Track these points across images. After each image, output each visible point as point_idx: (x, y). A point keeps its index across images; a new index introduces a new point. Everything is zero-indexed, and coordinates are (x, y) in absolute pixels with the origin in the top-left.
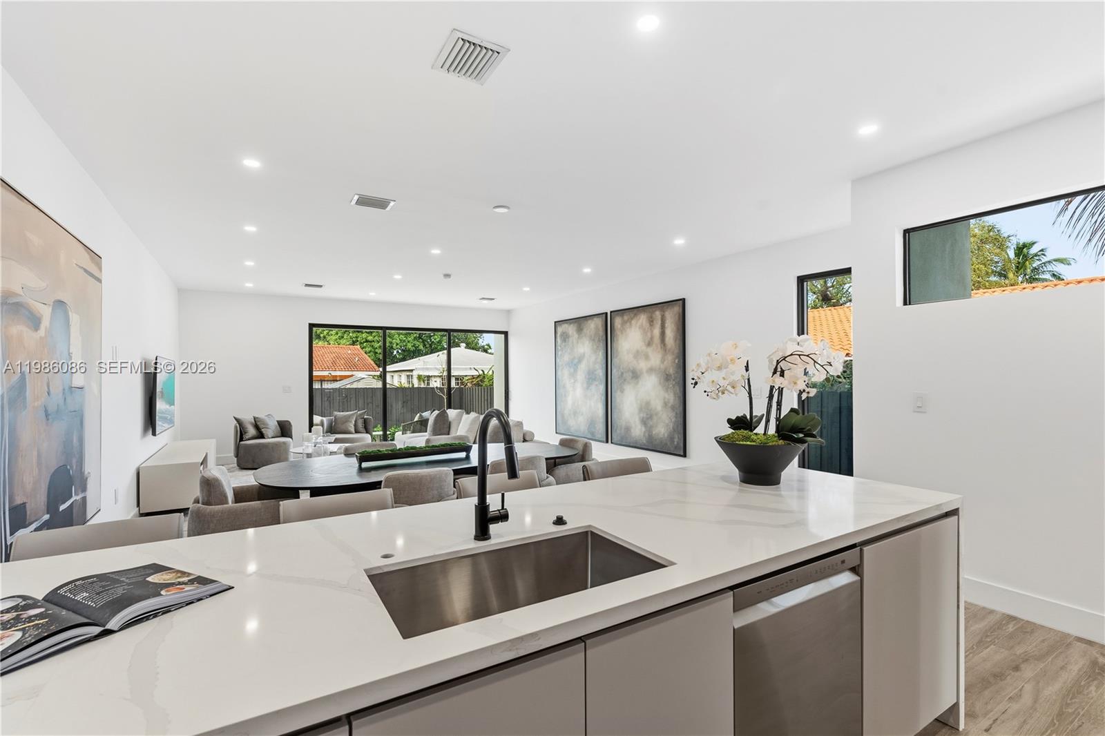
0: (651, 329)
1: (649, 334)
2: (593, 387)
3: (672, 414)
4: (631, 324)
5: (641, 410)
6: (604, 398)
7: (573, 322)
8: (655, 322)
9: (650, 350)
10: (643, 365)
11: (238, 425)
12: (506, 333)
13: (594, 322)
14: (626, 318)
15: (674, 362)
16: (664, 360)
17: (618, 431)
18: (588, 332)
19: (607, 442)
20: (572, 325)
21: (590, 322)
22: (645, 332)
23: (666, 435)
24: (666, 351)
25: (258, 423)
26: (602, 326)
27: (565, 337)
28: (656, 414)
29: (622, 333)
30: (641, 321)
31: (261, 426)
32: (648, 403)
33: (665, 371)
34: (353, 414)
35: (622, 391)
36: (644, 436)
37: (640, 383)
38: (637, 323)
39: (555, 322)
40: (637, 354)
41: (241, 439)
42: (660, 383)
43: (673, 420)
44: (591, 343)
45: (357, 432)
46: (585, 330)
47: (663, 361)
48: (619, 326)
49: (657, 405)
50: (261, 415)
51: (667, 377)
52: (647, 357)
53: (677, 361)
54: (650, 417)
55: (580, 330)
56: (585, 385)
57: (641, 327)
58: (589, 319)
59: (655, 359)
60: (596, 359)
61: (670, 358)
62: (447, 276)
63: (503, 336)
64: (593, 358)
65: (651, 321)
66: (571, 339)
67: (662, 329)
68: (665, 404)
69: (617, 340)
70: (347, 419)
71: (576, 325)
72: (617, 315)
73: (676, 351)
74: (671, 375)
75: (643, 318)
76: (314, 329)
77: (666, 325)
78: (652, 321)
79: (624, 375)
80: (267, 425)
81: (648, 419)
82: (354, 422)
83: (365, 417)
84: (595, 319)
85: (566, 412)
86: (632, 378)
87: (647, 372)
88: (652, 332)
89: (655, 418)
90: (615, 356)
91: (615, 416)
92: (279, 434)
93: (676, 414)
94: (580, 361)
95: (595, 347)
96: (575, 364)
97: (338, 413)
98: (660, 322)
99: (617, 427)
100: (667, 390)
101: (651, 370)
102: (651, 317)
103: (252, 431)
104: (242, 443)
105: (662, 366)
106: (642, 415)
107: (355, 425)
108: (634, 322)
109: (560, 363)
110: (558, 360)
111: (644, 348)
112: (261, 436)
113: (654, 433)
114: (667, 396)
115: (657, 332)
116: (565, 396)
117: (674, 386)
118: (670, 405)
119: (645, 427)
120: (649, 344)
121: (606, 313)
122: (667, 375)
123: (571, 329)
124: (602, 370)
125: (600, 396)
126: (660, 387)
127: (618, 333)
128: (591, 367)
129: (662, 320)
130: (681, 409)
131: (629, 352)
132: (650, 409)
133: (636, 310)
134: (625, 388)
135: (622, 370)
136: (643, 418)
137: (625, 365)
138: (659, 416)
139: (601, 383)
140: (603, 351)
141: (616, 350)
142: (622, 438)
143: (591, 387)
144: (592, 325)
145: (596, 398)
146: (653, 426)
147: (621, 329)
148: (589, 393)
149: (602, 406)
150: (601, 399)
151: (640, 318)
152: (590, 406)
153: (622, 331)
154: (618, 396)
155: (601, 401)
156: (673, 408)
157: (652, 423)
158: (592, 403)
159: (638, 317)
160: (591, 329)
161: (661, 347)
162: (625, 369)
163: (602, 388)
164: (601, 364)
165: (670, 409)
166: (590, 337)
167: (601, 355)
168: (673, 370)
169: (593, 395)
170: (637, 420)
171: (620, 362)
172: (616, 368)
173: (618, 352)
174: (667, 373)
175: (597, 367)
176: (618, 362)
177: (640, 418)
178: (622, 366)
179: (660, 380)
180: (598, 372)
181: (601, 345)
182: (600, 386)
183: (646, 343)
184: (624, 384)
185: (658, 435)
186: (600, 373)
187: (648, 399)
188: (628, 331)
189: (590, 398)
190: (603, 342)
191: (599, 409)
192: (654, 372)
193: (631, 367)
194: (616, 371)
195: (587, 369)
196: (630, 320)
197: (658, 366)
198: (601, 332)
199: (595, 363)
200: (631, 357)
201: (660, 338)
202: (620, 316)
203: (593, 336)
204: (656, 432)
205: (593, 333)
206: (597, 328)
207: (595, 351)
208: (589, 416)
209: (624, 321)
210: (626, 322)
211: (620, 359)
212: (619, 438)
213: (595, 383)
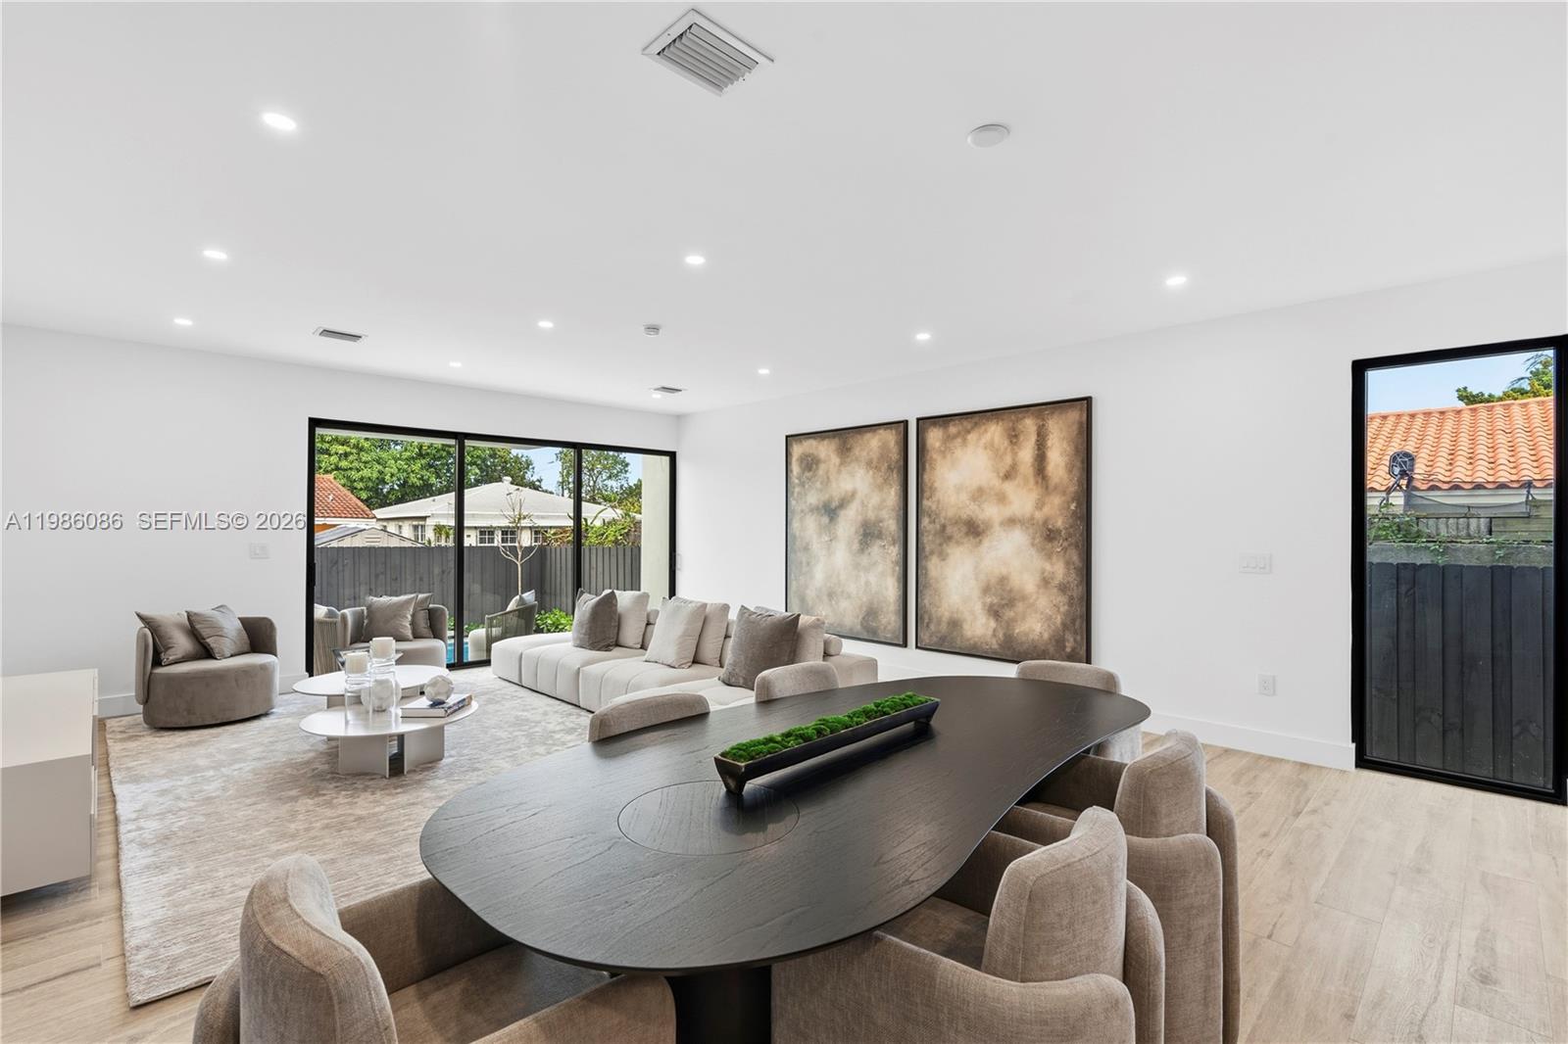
0: (1013, 449)
1: (1008, 460)
2: (875, 549)
3: (1061, 600)
4: (965, 440)
5: (986, 590)
6: (898, 569)
7: (828, 437)
8: (1022, 438)
9: (1009, 487)
10: (991, 512)
11: (147, 631)
12: (672, 456)
13: (877, 437)
14: (953, 429)
15: (1069, 507)
16: (1043, 504)
17: (932, 627)
18: (865, 454)
19: (905, 645)
20: (826, 442)
21: (868, 436)
22: (997, 455)
23: (1046, 636)
24: (1047, 488)
25: (198, 626)
26: (897, 443)
27: (810, 463)
28: (1024, 598)
29: (944, 457)
30: (988, 436)
31: (205, 632)
32: (1003, 580)
33: (1045, 523)
34: (408, 602)
35: (943, 557)
36: (994, 635)
37: (986, 543)
38: (979, 439)
39: (787, 437)
40: (979, 494)
41: (157, 662)
42: (1033, 545)
43: (1062, 609)
44: (871, 472)
45: (417, 636)
46: (856, 451)
47: (1040, 505)
48: (937, 444)
49: (1026, 580)
50: (203, 607)
51: (1050, 535)
52: (1002, 498)
53: (1073, 506)
54: (1008, 603)
55: (844, 451)
56: (856, 546)
57: (989, 446)
58: (866, 432)
59: (1023, 499)
60: (884, 501)
61: (1057, 500)
62: (653, 329)
63: (666, 460)
64: (875, 500)
65: (1014, 437)
66: (822, 467)
67: (1039, 449)
68: (1045, 582)
69: (933, 469)
70: (397, 611)
71: (837, 440)
72: (934, 425)
73: (1073, 489)
74: (1058, 532)
75: (995, 431)
76: (319, 431)
77: (1049, 443)
78: (1016, 436)
79: (949, 530)
80: (221, 628)
81: (1002, 606)
82: (409, 617)
83: (431, 606)
84: (881, 431)
85: (811, 594)
86: (967, 534)
87: (1002, 524)
88: (1015, 454)
89: (1020, 607)
90: (927, 494)
91: (926, 601)
92: (246, 647)
93: (1071, 598)
94: (843, 503)
95: (880, 480)
96: (830, 511)
97: (375, 599)
98: (1033, 438)
99: (930, 619)
100: (1049, 556)
101: (1011, 522)
102: (1014, 429)
103: (182, 643)
104: (159, 670)
105: (1039, 515)
106: (988, 600)
107: (413, 623)
108: (972, 437)
109: (798, 509)
110: (793, 502)
111: (996, 482)
112: (207, 653)
113: (1017, 631)
114: (1048, 567)
115: (1027, 454)
116: (808, 564)
117: (1065, 549)
118: (1056, 583)
119: (997, 620)
120: (1008, 476)
121: (906, 423)
122: (1049, 530)
123: (825, 450)
124: (895, 521)
125: (892, 565)
126: (1033, 551)
127: (935, 456)
128: (871, 515)
129: (1039, 435)
130: (1082, 589)
131: (959, 489)
132: (1008, 588)
133: (977, 417)
134: (949, 551)
135: (943, 521)
136: (991, 606)
137: (951, 513)
138: (1031, 601)
139: (894, 544)
140: (898, 488)
141: (929, 485)
142: (943, 639)
143: (870, 550)
144: (874, 442)
145: (880, 568)
146: (1014, 620)
147: (943, 449)
148: (864, 560)
149: (896, 584)
150: (894, 571)
151: (986, 431)
152: (867, 583)
153: (943, 453)
154: (933, 565)
155: (893, 575)
156: (1063, 588)
157: (1012, 614)
158: (873, 579)
159: (983, 428)
160: (871, 450)
161: (1037, 483)
162: (950, 519)
163: (895, 551)
164: (893, 510)
165: (1055, 590)
166: (869, 464)
167: (892, 495)
168: (1063, 522)
169: (875, 564)
170: (978, 608)
171: (937, 508)
172: (930, 516)
173: (933, 490)
174: (1050, 527)
175: (885, 514)
176: (934, 507)
177: (984, 604)
178: (943, 514)
179: (1034, 538)
180: (886, 524)
181: (895, 476)
182: (892, 548)
183: (1001, 475)
184: (947, 545)
185: (1027, 635)
186: (892, 525)
187: (1004, 571)
188: (959, 453)
189: (867, 570)
190: (898, 472)
191: (887, 589)
192: (1019, 526)
193: (964, 517)
194: (930, 523)
195: (860, 518)
196: (963, 433)
197: (1028, 515)
198: (895, 454)
199: (880, 508)
200: (964, 497)
201: (1033, 465)
202: (940, 426)
203: (875, 461)
204: (1022, 629)
205: (875, 455)
206: (884, 447)
207: (880, 488)
208: (865, 599)
209: (949, 436)
210: (955, 437)
211: (939, 501)
212: (935, 639)
213: (879, 542)
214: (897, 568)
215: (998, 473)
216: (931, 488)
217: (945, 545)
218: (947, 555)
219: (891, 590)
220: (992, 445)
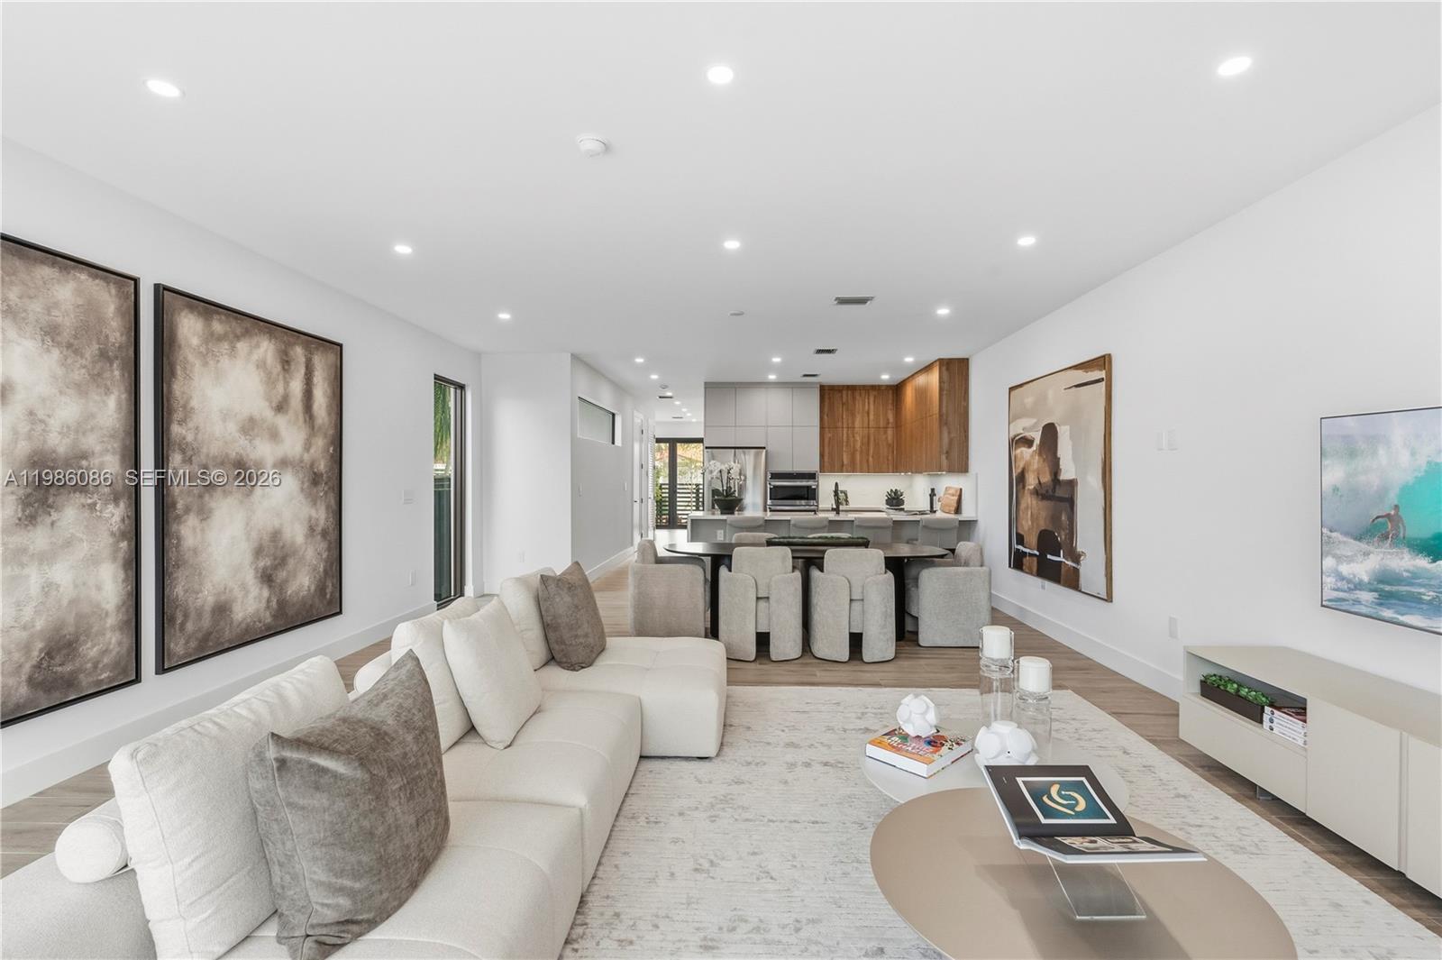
0: (285, 378)
1: (280, 388)
2: (70, 515)
3: (323, 546)
5: (259, 552)
8: (293, 366)
9: (282, 422)
10: (263, 451)
14: (218, 327)
15: (328, 451)
16: (310, 445)
17: (190, 627)
19: (138, 678)
21: (45, 272)
22: (270, 382)
23: (313, 588)
24: (312, 428)
26: (118, 309)
28: (295, 553)
29: (205, 364)
30: (262, 350)
32: (276, 535)
33: (311, 466)
35: (204, 514)
36: (268, 607)
37: (258, 491)
38: (250, 353)
40: (250, 427)
42: (302, 490)
43: (325, 555)
47: (307, 445)
48: (195, 341)
49: (296, 534)
51: (315, 479)
52: (274, 435)
53: (331, 449)
54: (281, 561)
57: (261, 365)
58: (43, 262)
59: (292, 439)
61: (320, 443)
64: (68, 411)
65: (286, 363)
67: (307, 383)
68: (312, 529)
69: (188, 377)
73: (331, 432)
74: (322, 475)
75: (266, 348)
77: (315, 379)
78: (288, 362)
81: (275, 567)
87: (275, 466)
88: (287, 383)
89: (291, 562)
90: (179, 416)
91: (178, 590)
93: (330, 543)
95: (79, 375)
98: (303, 371)
100: (314, 502)
101: (283, 464)
102: (285, 353)
105: (306, 457)
106: (261, 564)
108: (242, 346)
111: (268, 414)
113: (289, 593)
114: (313, 513)
115: (297, 386)
117: (326, 493)
118: (320, 529)
119: (270, 587)
120: (281, 407)
122: (315, 473)
124: (117, 457)
125: (111, 540)
126: (301, 497)
127: (191, 358)
128: (58, 443)
129: (307, 367)
130: (337, 532)
131: (226, 416)
132: (281, 544)
133: (248, 323)
134: (213, 505)
135: (204, 461)
136: (265, 569)
137: (214, 449)
138: (301, 553)
139: (116, 500)
140: (124, 396)
141: (182, 402)
142: (206, 638)
143: (55, 516)
144: (66, 292)
145: (83, 549)
146: (286, 581)
147: (203, 349)
148: (39, 538)
149: (121, 575)
150: (116, 550)
151: (258, 346)
152: (48, 587)
153: (204, 357)
154: (188, 531)
155: (114, 559)
156: (324, 534)
157: (284, 574)
158: (63, 574)
159: (255, 340)
160: (56, 305)
161: (305, 421)
162: (215, 458)
163: (115, 514)
164: (112, 436)
165: (319, 537)
166: (50, 333)
167: (110, 410)
168: (325, 466)
169: (68, 543)
170: (250, 577)
171: (195, 439)
172: (183, 451)
173: (188, 412)
174: (316, 470)
175: (91, 442)
176: (190, 438)
177: (256, 569)
178: (204, 450)
179: (303, 483)
180: (95, 461)
181: (117, 373)
182: (111, 507)
183: (274, 405)
184: (211, 496)
185: (297, 594)
186: (109, 465)
187: (276, 523)
188: (225, 362)
189: (46, 558)
190: (123, 369)
191: (99, 588)
192: (290, 469)
193: (233, 455)
194: (184, 461)
195: (23, 448)
196: (231, 336)
197: (298, 457)
198: (115, 332)
199: (80, 428)
200: (232, 427)
201: (302, 401)
202: (200, 314)
203: (66, 335)
204: (294, 588)
205: (67, 320)
206: (90, 309)
207: (81, 390)
208: (40, 624)
209: (212, 334)
210: (220, 339)
211: (197, 428)
212: (193, 644)
213: (79, 499)
214: (124, 545)
215: (271, 402)
216: (184, 407)
217: (207, 497)
218: (211, 511)
219: (108, 586)
220: (265, 363)
